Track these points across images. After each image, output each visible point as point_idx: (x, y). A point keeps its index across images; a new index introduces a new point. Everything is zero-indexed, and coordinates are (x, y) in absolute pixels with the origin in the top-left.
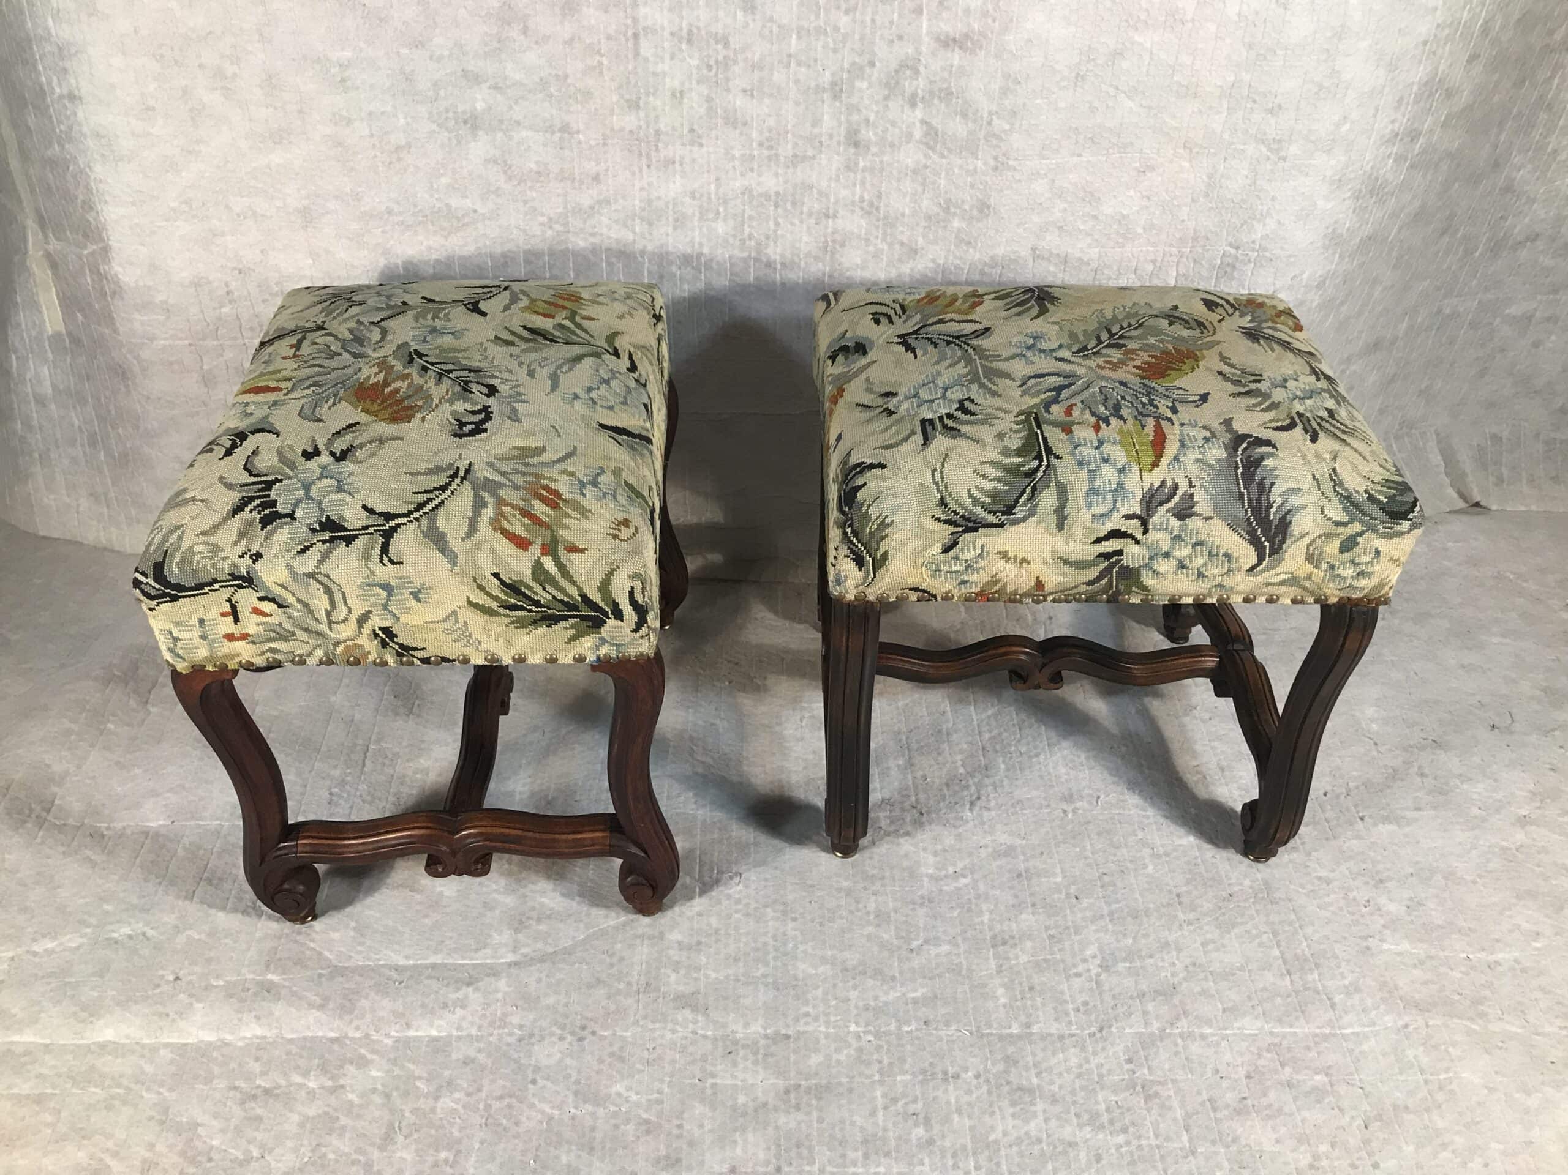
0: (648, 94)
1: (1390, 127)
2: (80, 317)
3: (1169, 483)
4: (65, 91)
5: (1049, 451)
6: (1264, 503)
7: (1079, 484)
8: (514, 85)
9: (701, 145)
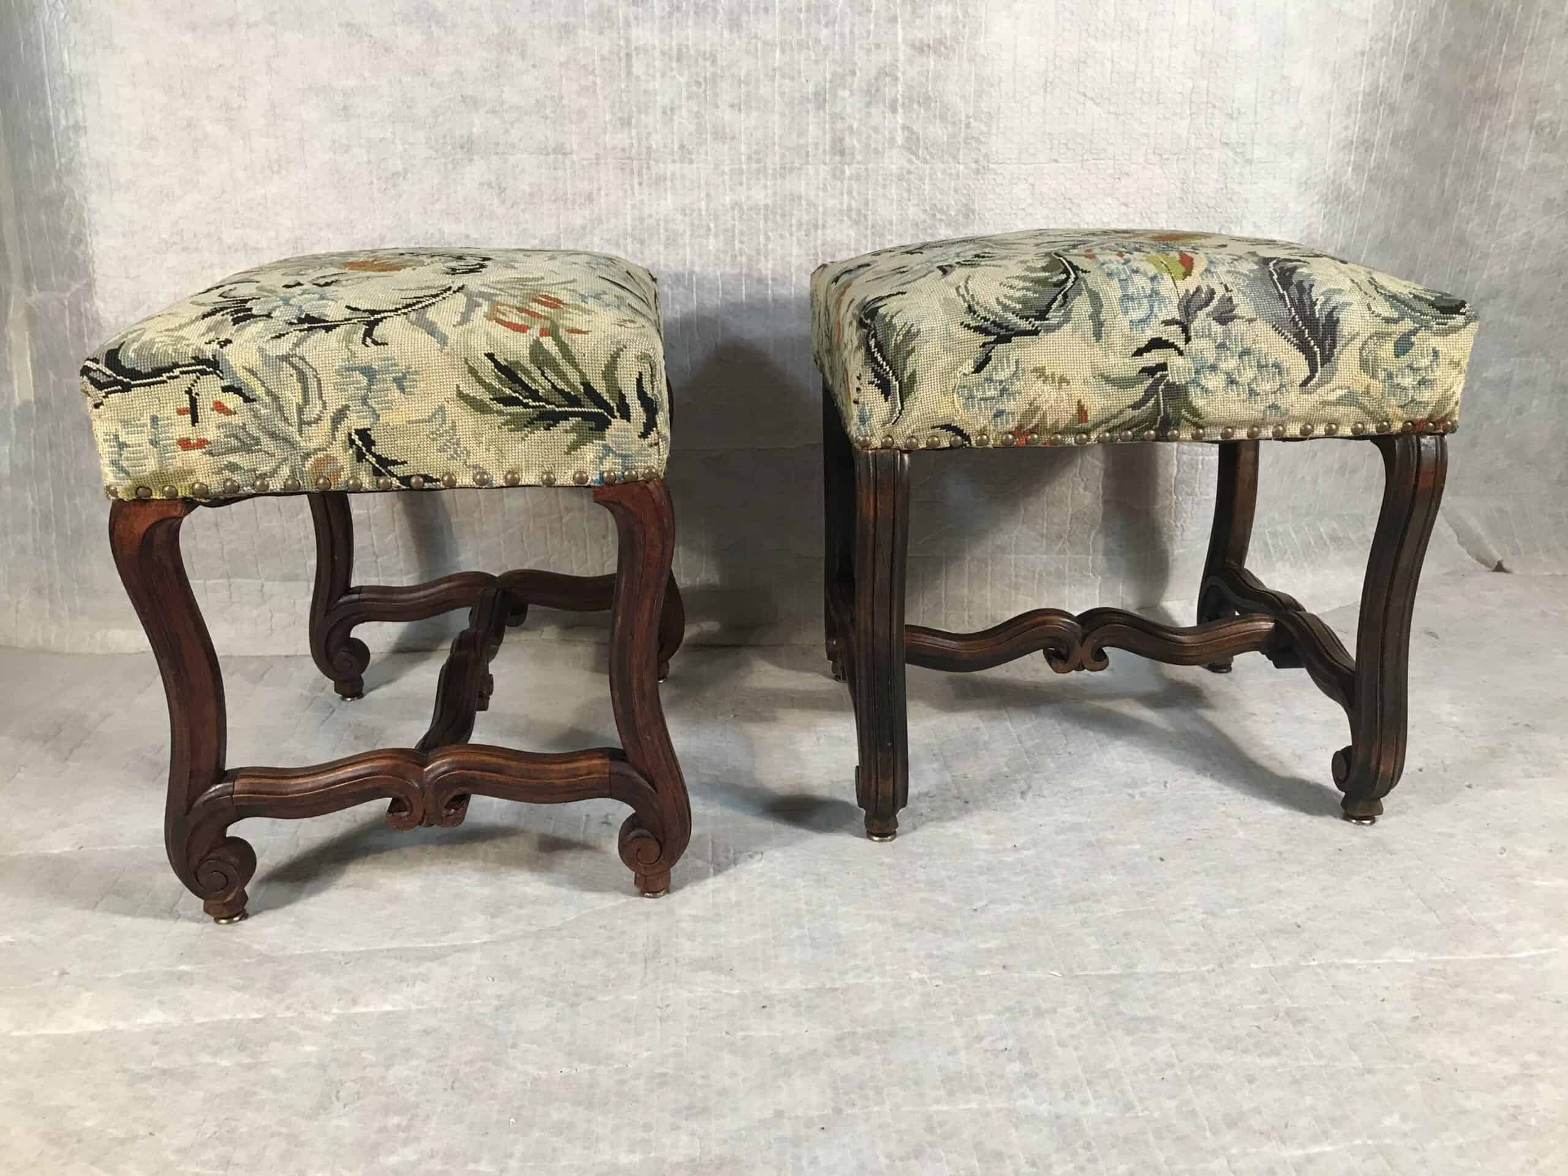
0: (639, 112)
1: (1344, 134)
2: (52, 376)
3: (1205, 289)
4: (71, 122)
5: (1075, 269)
6: (1307, 302)
7: (1111, 292)
8: (511, 108)
9: (691, 162)
